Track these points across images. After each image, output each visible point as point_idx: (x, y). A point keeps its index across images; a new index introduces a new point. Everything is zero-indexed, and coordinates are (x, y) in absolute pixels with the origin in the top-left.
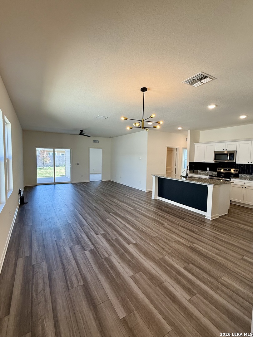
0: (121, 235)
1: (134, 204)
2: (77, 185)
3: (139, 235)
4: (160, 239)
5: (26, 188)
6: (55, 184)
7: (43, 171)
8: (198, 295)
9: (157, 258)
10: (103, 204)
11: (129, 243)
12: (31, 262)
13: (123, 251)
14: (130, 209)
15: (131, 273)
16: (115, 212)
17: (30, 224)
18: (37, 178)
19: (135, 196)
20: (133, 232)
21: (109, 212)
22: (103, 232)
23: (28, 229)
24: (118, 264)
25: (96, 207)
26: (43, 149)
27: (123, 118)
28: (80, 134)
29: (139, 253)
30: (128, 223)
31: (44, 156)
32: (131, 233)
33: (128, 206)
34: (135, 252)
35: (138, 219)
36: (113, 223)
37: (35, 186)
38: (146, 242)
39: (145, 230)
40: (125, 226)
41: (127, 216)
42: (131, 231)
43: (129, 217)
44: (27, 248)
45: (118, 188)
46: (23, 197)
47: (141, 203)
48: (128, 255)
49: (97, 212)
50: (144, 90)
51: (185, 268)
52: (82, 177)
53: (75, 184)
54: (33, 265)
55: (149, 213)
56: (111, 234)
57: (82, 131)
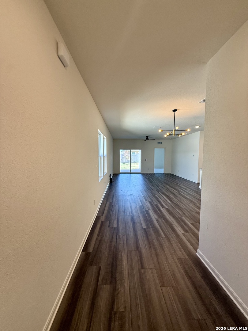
0: (160, 203)
1: (181, 190)
2: (144, 175)
3: (172, 205)
4: (186, 209)
5: (114, 175)
6: (130, 173)
7: (125, 165)
8: (190, 233)
9: (177, 216)
10: (157, 187)
11: (163, 207)
12: (112, 204)
13: (157, 209)
14: (176, 192)
15: (157, 218)
16: (164, 192)
17: (114, 191)
18: (120, 169)
19: (185, 185)
20: (169, 203)
21: (158, 192)
22: (150, 200)
23: (113, 193)
24: (151, 213)
25: (151, 188)
26: (126, 150)
27: (160, 131)
28: (146, 139)
29: (166, 212)
30: (169, 199)
31: (127, 155)
32: (167, 203)
33: (175, 190)
34: (164, 211)
35: (177, 198)
36: (158, 197)
37: (119, 174)
38: (175, 209)
39: (179, 203)
40: (166, 200)
41: (170, 195)
42: (168, 202)
43: (171, 196)
44: (111, 199)
45: (175, 179)
46: (112, 178)
47: (187, 190)
48: (159, 212)
49: (151, 191)
50: (175, 111)
51: (192, 224)
52: (149, 169)
53: (143, 174)
54: (113, 206)
55: (189, 197)
56: (154, 202)
57: (147, 137)
